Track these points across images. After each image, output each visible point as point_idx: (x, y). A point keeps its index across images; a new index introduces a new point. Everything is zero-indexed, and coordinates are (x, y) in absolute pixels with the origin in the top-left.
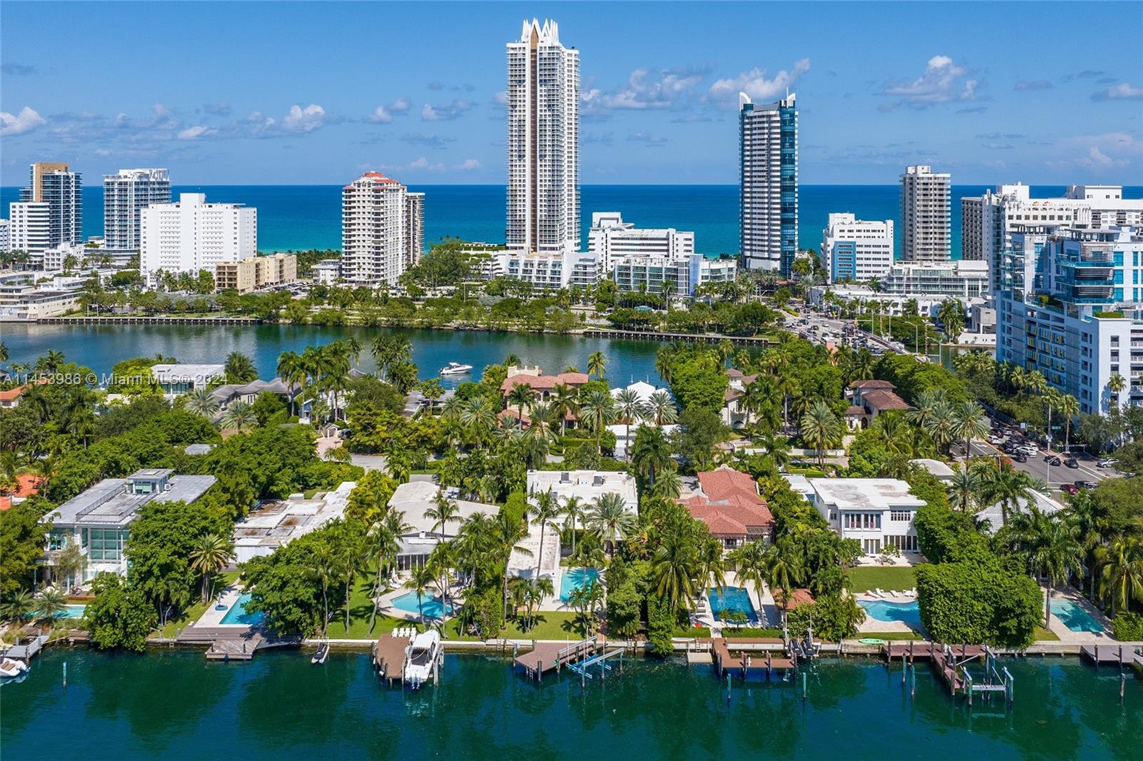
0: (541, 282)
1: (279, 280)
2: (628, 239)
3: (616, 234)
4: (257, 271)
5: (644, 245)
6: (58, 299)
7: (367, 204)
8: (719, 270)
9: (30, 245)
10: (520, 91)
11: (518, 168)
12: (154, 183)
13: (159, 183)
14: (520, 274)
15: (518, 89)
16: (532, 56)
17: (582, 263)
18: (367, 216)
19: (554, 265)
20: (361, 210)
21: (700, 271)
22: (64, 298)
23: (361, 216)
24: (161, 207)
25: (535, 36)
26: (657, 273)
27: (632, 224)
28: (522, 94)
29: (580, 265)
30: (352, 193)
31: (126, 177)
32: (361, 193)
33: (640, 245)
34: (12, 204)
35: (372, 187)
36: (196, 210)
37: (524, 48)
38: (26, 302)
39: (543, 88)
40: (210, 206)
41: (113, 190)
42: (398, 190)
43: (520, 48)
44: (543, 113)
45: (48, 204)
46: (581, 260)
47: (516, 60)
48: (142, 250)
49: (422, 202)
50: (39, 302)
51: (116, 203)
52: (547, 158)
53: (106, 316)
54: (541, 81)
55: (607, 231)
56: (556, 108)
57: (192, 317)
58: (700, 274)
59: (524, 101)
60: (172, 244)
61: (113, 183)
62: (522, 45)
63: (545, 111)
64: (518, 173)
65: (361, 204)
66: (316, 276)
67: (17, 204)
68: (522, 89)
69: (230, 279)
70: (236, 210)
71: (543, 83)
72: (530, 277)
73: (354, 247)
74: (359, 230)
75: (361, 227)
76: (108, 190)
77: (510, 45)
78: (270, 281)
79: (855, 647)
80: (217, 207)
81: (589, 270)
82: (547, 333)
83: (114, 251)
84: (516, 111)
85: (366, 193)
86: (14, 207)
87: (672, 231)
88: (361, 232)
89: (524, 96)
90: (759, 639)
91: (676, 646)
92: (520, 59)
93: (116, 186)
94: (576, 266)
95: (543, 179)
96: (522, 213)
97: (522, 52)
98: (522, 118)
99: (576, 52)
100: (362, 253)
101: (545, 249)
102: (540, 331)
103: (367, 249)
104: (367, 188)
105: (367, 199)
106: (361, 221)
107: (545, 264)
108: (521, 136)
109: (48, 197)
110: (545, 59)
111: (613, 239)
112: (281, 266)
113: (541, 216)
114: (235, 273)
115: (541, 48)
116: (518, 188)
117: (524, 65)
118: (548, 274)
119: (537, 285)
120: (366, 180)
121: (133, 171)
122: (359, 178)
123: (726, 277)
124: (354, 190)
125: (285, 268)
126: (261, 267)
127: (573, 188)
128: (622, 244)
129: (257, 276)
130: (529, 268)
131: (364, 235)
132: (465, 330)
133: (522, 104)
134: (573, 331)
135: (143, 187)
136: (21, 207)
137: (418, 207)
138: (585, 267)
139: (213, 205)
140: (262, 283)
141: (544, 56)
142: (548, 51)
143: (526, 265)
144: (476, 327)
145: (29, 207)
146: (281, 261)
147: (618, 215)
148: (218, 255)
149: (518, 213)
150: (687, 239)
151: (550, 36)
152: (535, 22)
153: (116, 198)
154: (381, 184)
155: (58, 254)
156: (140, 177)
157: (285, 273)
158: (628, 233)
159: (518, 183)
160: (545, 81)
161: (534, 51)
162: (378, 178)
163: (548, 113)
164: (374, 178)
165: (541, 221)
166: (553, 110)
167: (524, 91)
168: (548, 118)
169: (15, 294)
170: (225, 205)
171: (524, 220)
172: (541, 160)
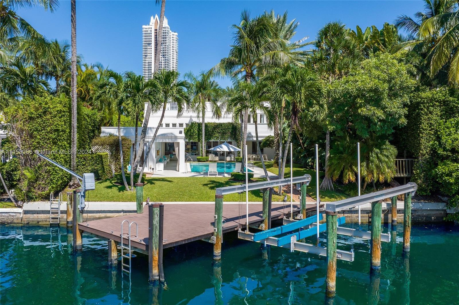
10: (149, 49)
15: (148, 47)
16: (155, 33)
25: (156, 23)
28: (150, 50)
37: (151, 28)
43: (149, 28)
47: (147, 33)
56: (166, 56)
59: (151, 53)
68: (150, 47)
77: (143, 27)
84: (147, 58)
89: (151, 51)
92: (149, 33)
98: (150, 61)
117: (151, 36)
133: (150, 55)
152: (157, 16)
161: (156, 30)
168: (163, 61)
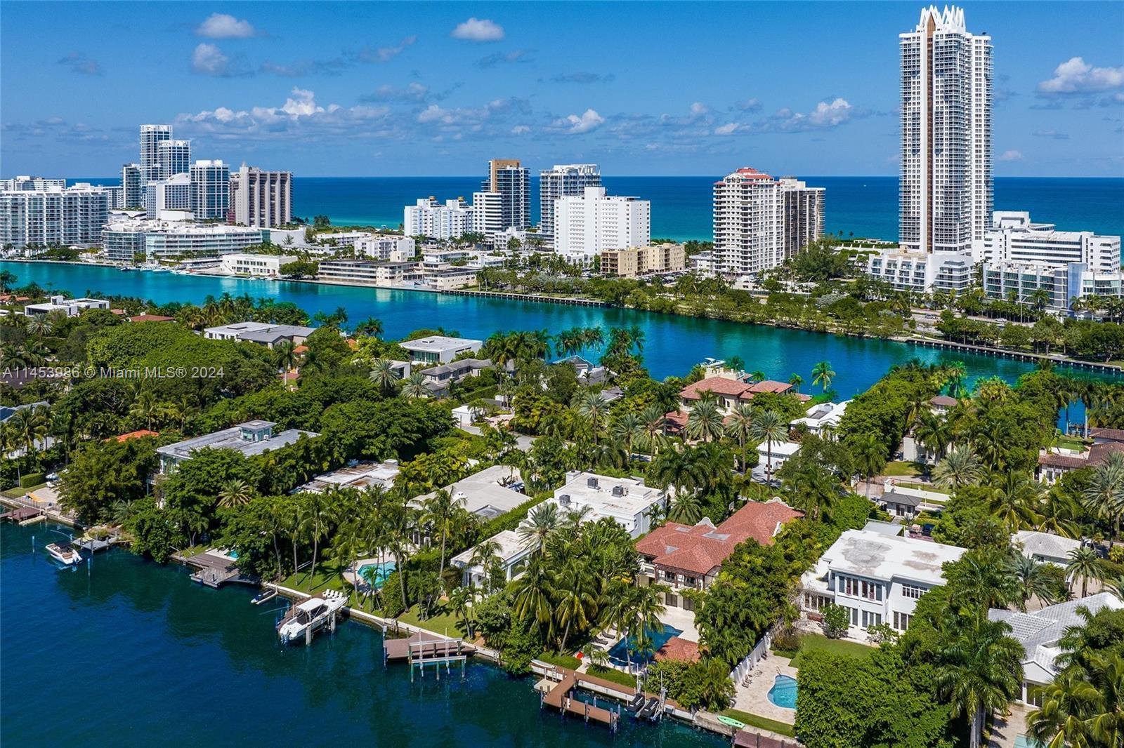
0: (904, 283)
1: (664, 268)
2: (1033, 241)
3: (1019, 236)
4: (639, 259)
5: (1051, 249)
6: (462, 274)
7: (736, 199)
8: (1108, 282)
9: (487, 228)
10: (914, 83)
11: (912, 164)
12: (583, 177)
13: (588, 177)
14: (883, 273)
15: (912, 80)
16: (928, 45)
17: (947, 266)
18: (736, 210)
19: (918, 267)
20: (731, 205)
21: (1082, 282)
22: (468, 274)
23: (731, 210)
24: (571, 199)
25: (932, 24)
26: (1030, 281)
27: (1053, 225)
28: (917, 85)
29: (945, 268)
30: (722, 189)
31: (557, 172)
32: (731, 188)
33: (1046, 248)
34: (475, 194)
35: (741, 182)
36: (596, 202)
37: (919, 38)
38: (436, 276)
39: (939, 79)
40: (609, 199)
41: (547, 183)
42: (773, 185)
43: (914, 38)
44: (940, 105)
45: (500, 194)
46: (946, 263)
47: (910, 50)
48: (556, 236)
49: (822, 197)
50: (445, 277)
51: (549, 194)
52: (944, 153)
53: (496, 292)
54: (937, 71)
55: (1007, 232)
57: (556, 297)
58: (1082, 286)
59: (919, 93)
60: (578, 232)
61: (547, 177)
62: (916, 35)
63: (942, 102)
64: (912, 169)
65: (731, 199)
66: (694, 265)
67: (478, 194)
68: (916, 80)
69: (612, 265)
70: (629, 203)
71: (940, 73)
72: (893, 278)
73: (725, 240)
74: (729, 223)
75: (731, 221)
76: (543, 183)
77: (902, 35)
78: (655, 268)
79: (709, 723)
80: (614, 199)
81: (955, 274)
82: (867, 337)
83: (547, 236)
84: (910, 104)
85: (736, 188)
86: (476, 196)
87: (1086, 235)
88: (731, 226)
89: (919, 88)
90: (619, 685)
91: (536, 670)
92: (914, 50)
93: (549, 179)
94: (942, 269)
95: (939, 174)
96: (916, 211)
97: (916, 41)
98: (917, 111)
99: (987, 38)
100: (732, 246)
101: (941, 248)
102: (861, 334)
103: (736, 242)
104: (736, 184)
105: (736, 194)
106: (731, 215)
107: (909, 265)
108: (916, 130)
109: (501, 189)
110: (942, 47)
111: (1014, 240)
112: (666, 255)
113: (937, 213)
114: (617, 260)
115: (937, 36)
116: (912, 185)
117: (919, 55)
118: (912, 275)
119: (899, 286)
120: (734, 176)
121: (564, 167)
122: (731, 173)
123: (1119, 291)
124: (725, 186)
125: (672, 256)
126: (643, 255)
127: (983, 184)
128: (1025, 247)
129: (639, 263)
130: (892, 268)
131: (733, 229)
132: (785, 328)
133: (917, 96)
134: (895, 338)
135: (572, 180)
136: (481, 196)
137: (817, 202)
138: (951, 270)
139: (611, 198)
140: (644, 270)
141: (940, 45)
142: (944, 39)
143: (889, 265)
144: (796, 325)
145: (487, 196)
146: (666, 250)
147: (1024, 215)
148: (614, 243)
149: (912, 210)
150: (1104, 245)
151: (952, 22)
153: (549, 190)
154: (751, 180)
155: (504, 237)
156: (569, 172)
157: (672, 261)
158: (1033, 234)
159: (912, 179)
160: (942, 71)
161: (930, 40)
162: (749, 174)
163: (944, 105)
164: (745, 174)
165: (936, 219)
166: (951, 102)
167: (919, 83)
169: (434, 268)
170: (620, 198)
171: (918, 218)
172: (937, 155)
